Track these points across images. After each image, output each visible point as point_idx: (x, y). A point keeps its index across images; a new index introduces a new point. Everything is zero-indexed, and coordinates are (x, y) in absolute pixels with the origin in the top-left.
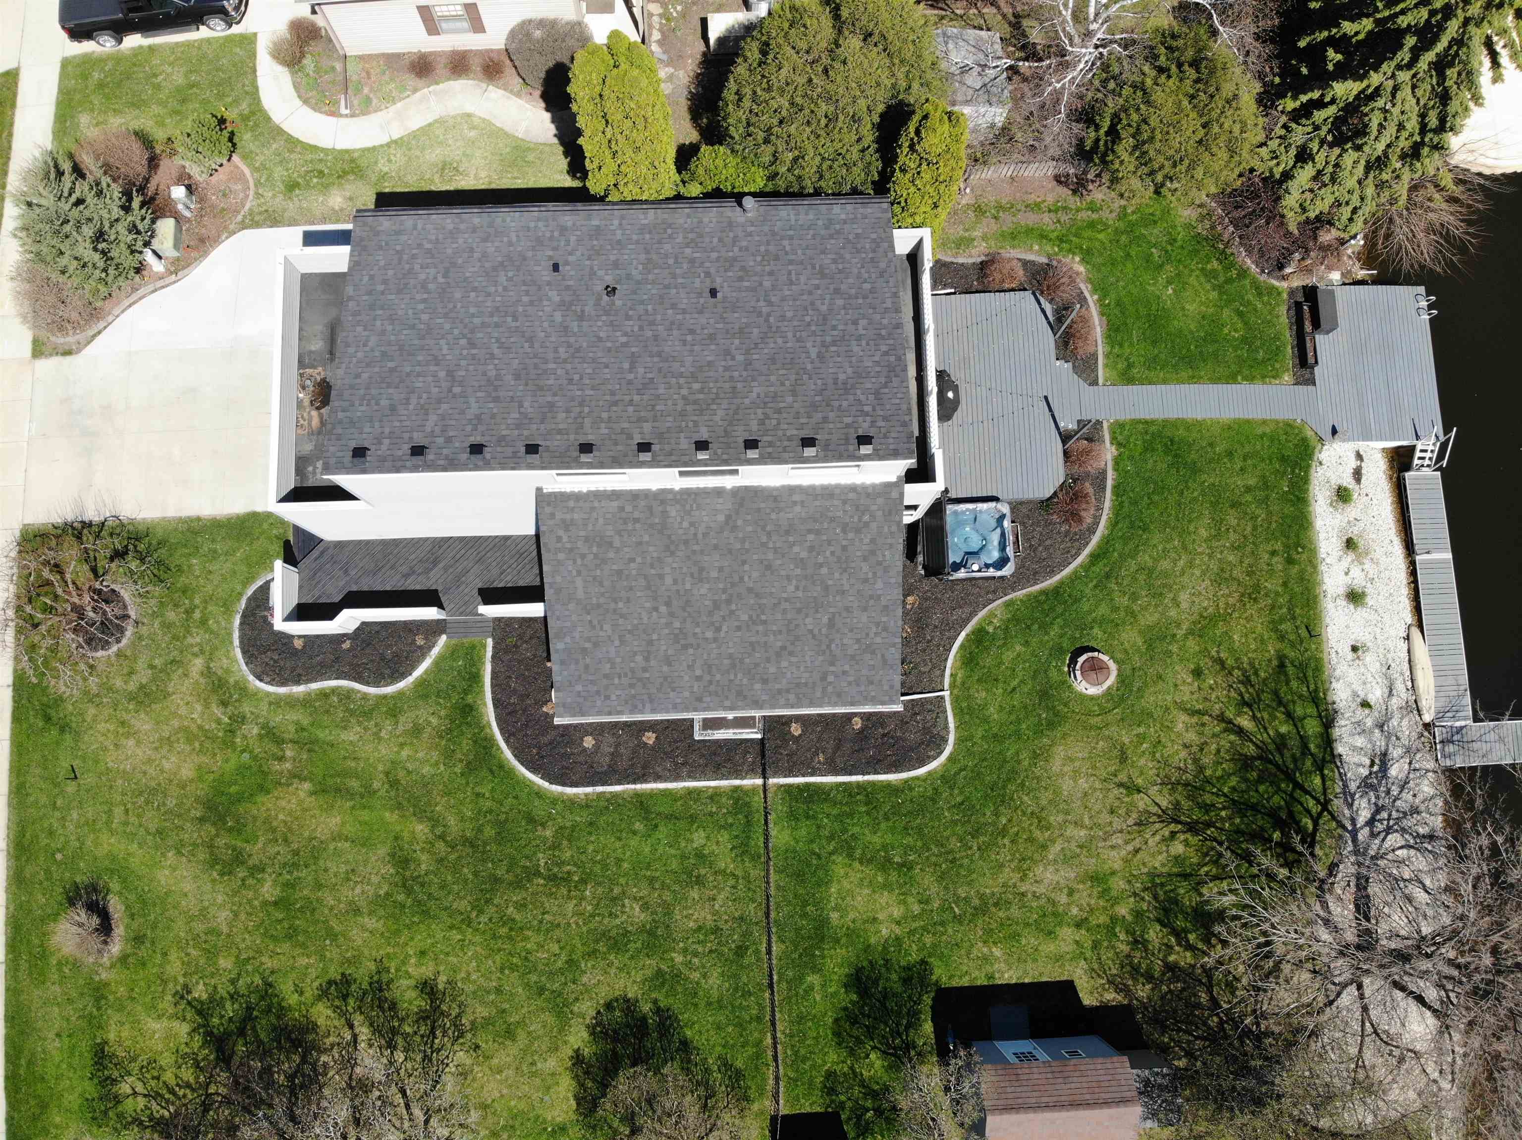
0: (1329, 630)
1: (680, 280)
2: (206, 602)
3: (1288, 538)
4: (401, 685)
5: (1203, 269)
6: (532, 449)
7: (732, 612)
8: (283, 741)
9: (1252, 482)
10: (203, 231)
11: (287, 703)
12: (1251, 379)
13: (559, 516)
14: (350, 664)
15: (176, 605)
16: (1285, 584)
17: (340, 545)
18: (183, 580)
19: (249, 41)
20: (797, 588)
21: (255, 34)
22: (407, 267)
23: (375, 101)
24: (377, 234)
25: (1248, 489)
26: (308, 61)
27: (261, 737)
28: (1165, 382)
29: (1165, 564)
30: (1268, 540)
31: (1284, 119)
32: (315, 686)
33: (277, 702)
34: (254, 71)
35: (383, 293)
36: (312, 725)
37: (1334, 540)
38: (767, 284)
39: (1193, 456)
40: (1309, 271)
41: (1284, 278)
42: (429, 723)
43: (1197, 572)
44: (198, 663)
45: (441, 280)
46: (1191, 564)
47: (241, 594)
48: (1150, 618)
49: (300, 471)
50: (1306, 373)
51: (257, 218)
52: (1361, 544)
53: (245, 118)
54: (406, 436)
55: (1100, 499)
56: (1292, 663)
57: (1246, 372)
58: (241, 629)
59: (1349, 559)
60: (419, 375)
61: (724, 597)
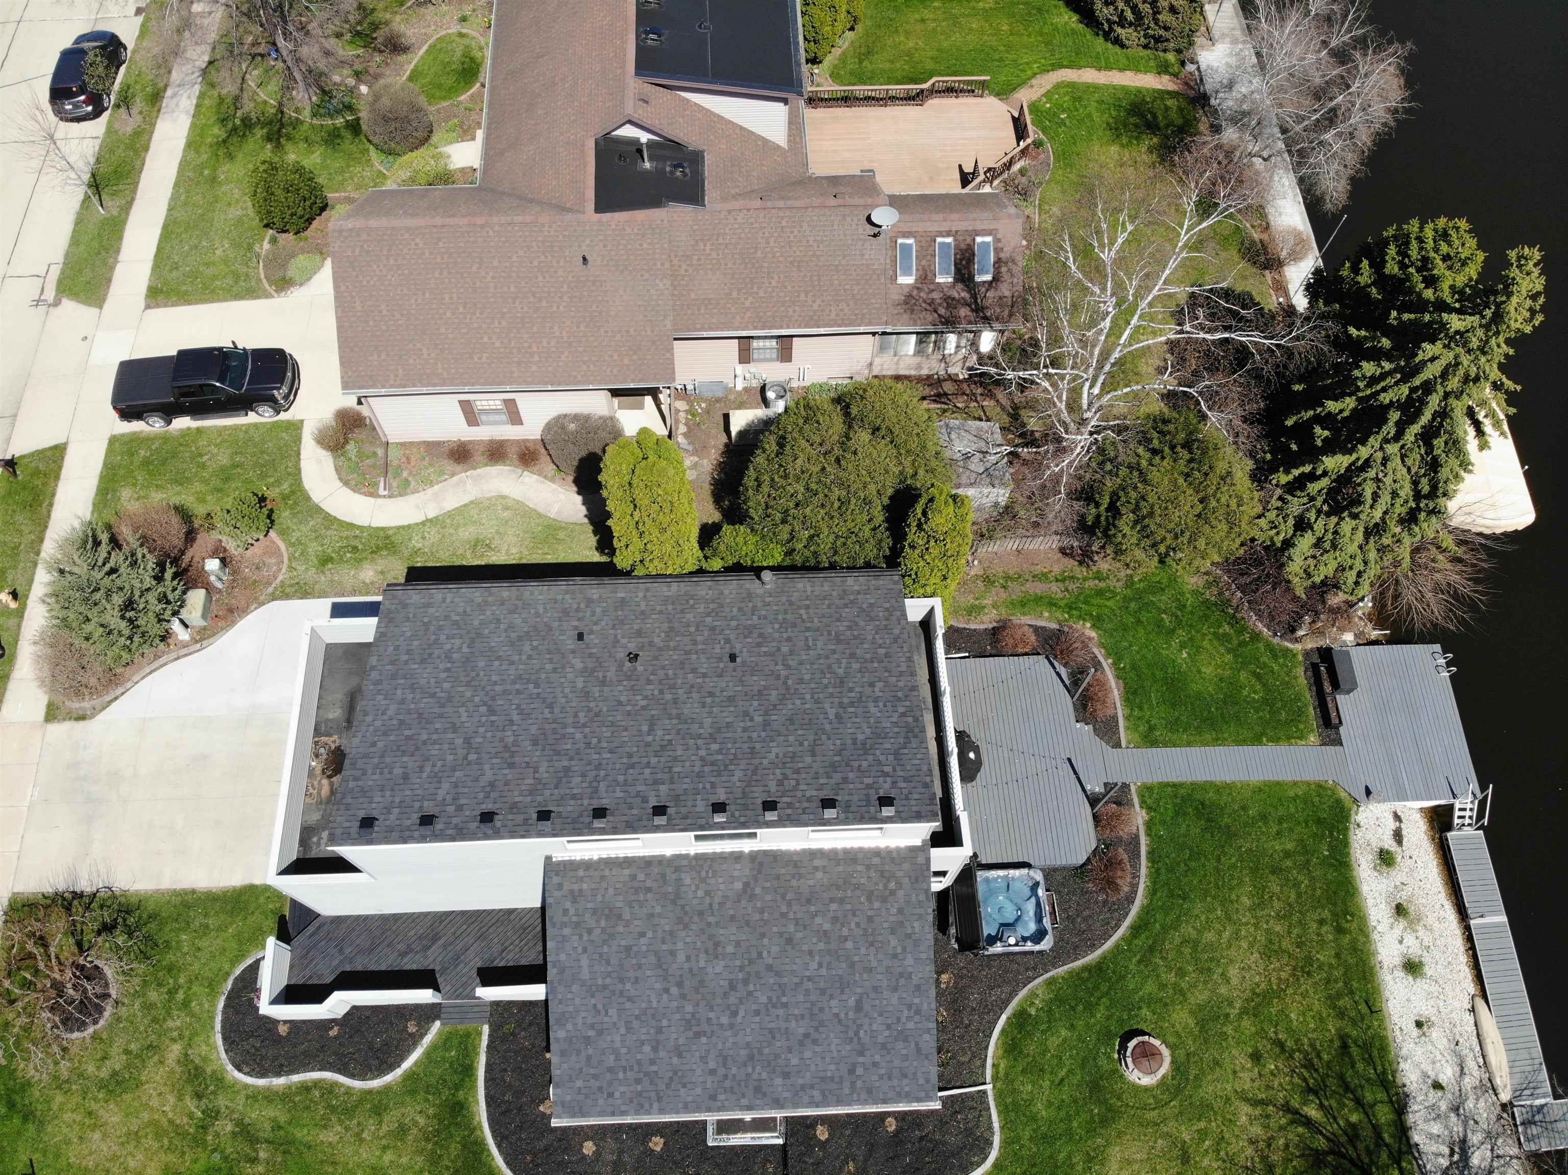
0: (1390, 1004)
1: (700, 647)
2: (191, 981)
3: (1335, 905)
4: (388, 1078)
5: (1215, 634)
6: (544, 815)
7: (750, 994)
8: (258, 1141)
9: (1290, 846)
10: (233, 601)
11: (266, 1098)
12: (1276, 740)
13: (567, 886)
14: (336, 1054)
15: (160, 985)
16: (1338, 956)
17: (338, 921)
18: (170, 957)
19: (296, 427)
20: (820, 965)
21: (302, 421)
22: (433, 638)
23: (413, 484)
24: (405, 606)
25: (1287, 854)
26: (351, 447)
27: (234, 1134)
28: (1189, 744)
29: (1209, 936)
30: (1315, 908)
31: (1279, 492)
32: (296, 1078)
33: (254, 1096)
34: (298, 454)
35: (406, 663)
36: (290, 1123)
37: (1383, 906)
38: (785, 649)
39: (1227, 820)
40: (1321, 633)
41: (1297, 640)
42: (416, 1124)
43: (1244, 944)
44: (176, 1049)
45: (465, 649)
46: (1236, 936)
47: (228, 974)
48: (1199, 996)
49: (304, 842)
50: (1332, 732)
51: (288, 590)
52: (1412, 909)
53: (285, 497)
54: (417, 805)
55: (1136, 867)
56: (1355, 1042)
57: (1270, 733)
58: (224, 1013)
59: (1401, 926)
60: (435, 743)
61: (740, 976)
